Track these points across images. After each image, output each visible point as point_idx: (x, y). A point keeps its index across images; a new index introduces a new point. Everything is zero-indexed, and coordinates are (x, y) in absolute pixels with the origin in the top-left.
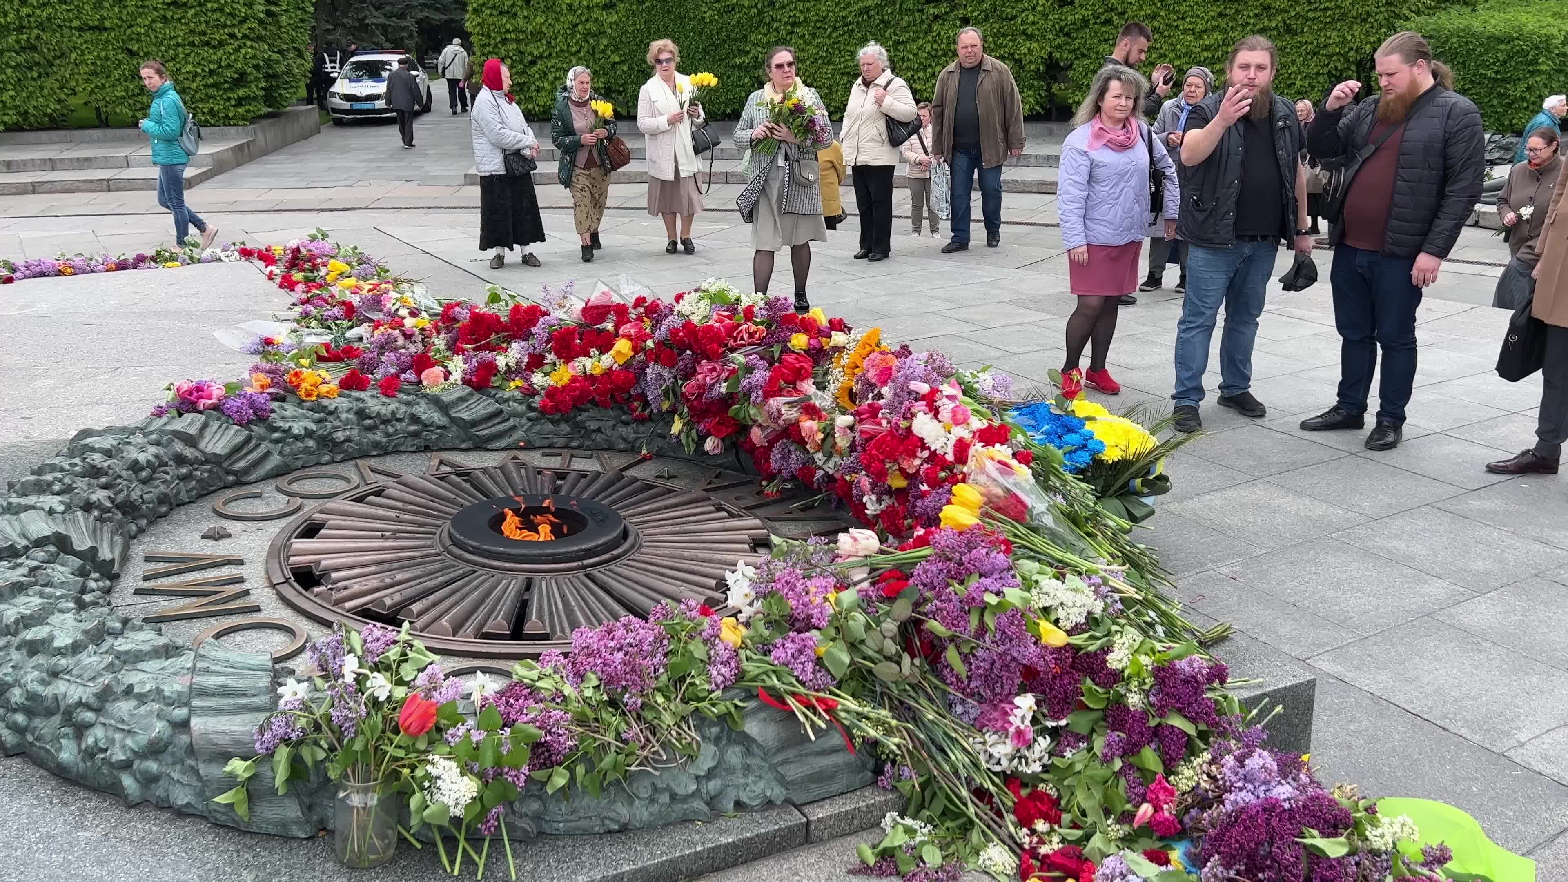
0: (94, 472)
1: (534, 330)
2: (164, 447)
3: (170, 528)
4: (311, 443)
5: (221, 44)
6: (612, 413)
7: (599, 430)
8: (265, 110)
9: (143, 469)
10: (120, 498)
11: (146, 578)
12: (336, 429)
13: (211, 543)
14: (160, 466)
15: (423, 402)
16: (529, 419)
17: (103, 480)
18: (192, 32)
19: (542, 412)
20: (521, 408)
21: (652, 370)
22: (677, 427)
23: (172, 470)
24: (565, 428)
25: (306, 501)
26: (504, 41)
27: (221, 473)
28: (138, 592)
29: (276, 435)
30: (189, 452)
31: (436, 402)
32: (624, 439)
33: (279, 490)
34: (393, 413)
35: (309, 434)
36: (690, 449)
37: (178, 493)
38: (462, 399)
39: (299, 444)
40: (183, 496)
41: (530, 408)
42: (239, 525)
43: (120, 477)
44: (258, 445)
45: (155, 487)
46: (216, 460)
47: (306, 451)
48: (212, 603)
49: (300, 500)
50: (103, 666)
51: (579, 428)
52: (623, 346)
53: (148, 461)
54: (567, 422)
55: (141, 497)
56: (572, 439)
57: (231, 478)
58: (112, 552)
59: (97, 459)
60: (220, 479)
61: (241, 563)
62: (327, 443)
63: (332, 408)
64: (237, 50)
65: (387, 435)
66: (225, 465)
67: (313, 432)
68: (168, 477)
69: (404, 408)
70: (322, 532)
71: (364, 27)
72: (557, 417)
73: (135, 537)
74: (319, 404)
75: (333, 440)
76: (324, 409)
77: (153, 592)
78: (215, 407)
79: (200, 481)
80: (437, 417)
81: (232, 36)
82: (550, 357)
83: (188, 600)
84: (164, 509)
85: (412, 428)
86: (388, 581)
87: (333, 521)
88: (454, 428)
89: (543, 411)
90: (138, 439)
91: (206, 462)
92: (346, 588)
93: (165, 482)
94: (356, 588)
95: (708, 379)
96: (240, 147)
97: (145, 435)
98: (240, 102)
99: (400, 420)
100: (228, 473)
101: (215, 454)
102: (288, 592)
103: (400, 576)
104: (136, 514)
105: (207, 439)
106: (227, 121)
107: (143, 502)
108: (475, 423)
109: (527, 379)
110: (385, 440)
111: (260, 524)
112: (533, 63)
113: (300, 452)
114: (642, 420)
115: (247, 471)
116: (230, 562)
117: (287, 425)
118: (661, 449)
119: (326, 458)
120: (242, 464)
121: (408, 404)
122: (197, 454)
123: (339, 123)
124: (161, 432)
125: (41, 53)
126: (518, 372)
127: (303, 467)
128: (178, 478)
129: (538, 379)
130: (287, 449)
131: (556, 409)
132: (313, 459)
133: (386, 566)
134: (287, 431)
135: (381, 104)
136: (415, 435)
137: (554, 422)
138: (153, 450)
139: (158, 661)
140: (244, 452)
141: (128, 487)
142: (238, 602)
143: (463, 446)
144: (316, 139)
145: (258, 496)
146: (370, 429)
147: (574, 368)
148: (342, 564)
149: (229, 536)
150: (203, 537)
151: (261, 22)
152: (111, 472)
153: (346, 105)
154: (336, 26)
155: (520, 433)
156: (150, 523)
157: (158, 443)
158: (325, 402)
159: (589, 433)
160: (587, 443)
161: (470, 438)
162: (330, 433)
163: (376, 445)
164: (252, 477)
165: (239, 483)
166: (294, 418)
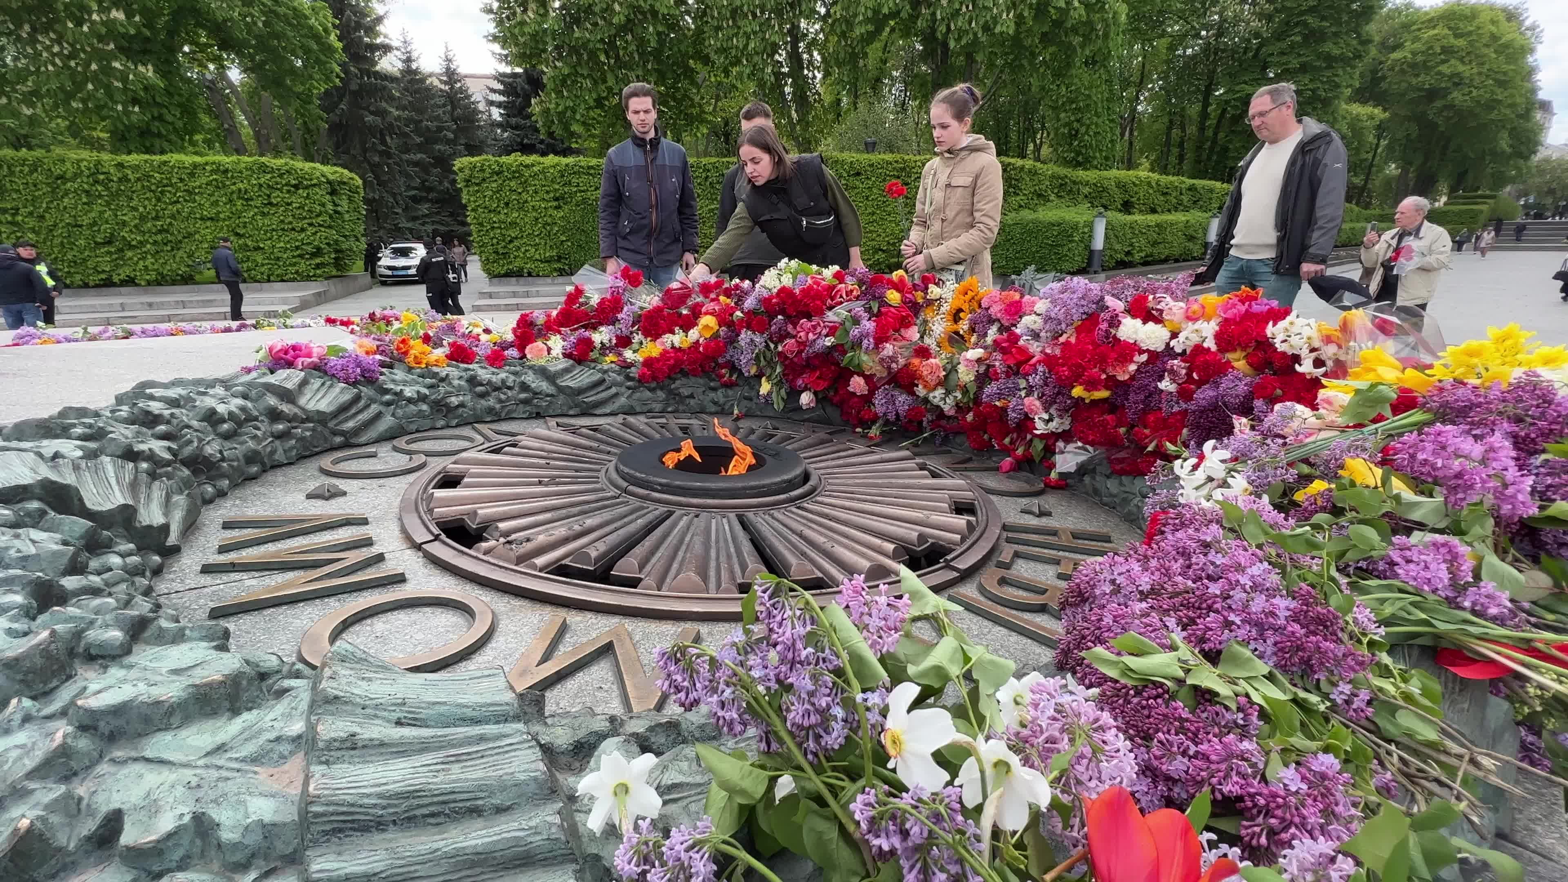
0: (149, 420)
1: (619, 316)
2: (252, 401)
3: (262, 490)
4: (425, 407)
5: (303, 230)
6: (701, 381)
7: (692, 396)
8: (334, 273)
9: (224, 421)
10: (188, 451)
11: (222, 550)
12: (449, 394)
13: (319, 503)
14: (247, 420)
15: (530, 372)
16: (629, 388)
17: (162, 428)
18: (282, 221)
19: (639, 381)
20: (619, 378)
21: (745, 336)
22: (765, 387)
23: (264, 426)
24: (661, 395)
25: (429, 459)
26: (493, 228)
27: (326, 433)
28: (207, 570)
29: (388, 397)
30: (285, 408)
31: (543, 372)
32: (715, 403)
33: (396, 449)
34: (503, 381)
35: (422, 398)
36: (778, 405)
37: (273, 452)
38: (567, 370)
39: (412, 407)
40: (280, 456)
41: (628, 378)
42: (355, 482)
43: (188, 427)
44: (367, 406)
45: (242, 443)
46: (321, 418)
47: (420, 414)
48: (329, 576)
49: (423, 458)
50: (29, 764)
51: (673, 395)
52: (708, 320)
53: (230, 413)
54: (662, 389)
55: (221, 452)
56: (668, 405)
57: (338, 440)
58: (166, 514)
59: (155, 407)
60: (326, 439)
61: (364, 522)
62: (441, 408)
63: (443, 374)
64: (315, 234)
65: (500, 401)
66: (331, 424)
67: (426, 396)
68: (259, 433)
69: (512, 378)
70: (466, 480)
71: (398, 229)
72: (654, 385)
73: (211, 501)
74: (430, 371)
75: (447, 405)
76: (435, 375)
77: (233, 567)
78: (316, 367)
79: (302, 439)
80: (544, 386)
81: (311, 225)
82: (637, 338)
83: (290, 575)
84: (254, 469)
85: (523, 396)
86: (577, 528)
87: (474, 469)
88: (562, 397)
89: (642, 380)
90: (219, 391)
91: (308, 420)
92: (528, 540)
93: (255, 437)
94: (542, 539)
95: (811, 335)
96: (319, 294)
97: (227, 388)
98: (318, 266)
99: (509, 388)
100: (335, 433)
101: (318, 412)
102: (445, 551)
103: (590, 522)
104: (213, 473)
105: (308, 396)
106: (308, 278)
107: (223, 459)
108: (580, 391)
109: (620, 355)
110: (498, 406)
111: (382, 481)
112: (511, 242)
113: (414, 416)
114: (729, 385)
115: (357, 431)
116: (348, 522)
117: (398, 389)
118: (749, 409)
119: (442, 423)
120: (351, 424)
121: (515, 374)
122: (296, 410)
123: (384, 284)
124: (250, 385)
125: (172, 234)
126: (611, 349)
127: (418, 431)
128: (272, 435)
129: (628, 354)
130: (400, 412)
131: (654, 378)
132: (428, 423)
133: (564, 512)
134: (400, 394)
135: (413, 271)
136: (525, 402)
137: (652, 390)
138: (240, 401)
139: (209, 725)
140: (353, 411)
141: (200, 440)
142: (369, 571)
143: (571, 412)
144: (369, 292)
145: (373, 455)
146: (482, 396)
147: (663, 343)
148: (505, 512)
149: (344, 494)
150: (309, 497)
151: (331, 217)
152: (175, 421)
153: (389, 273)
154: (380, 228)
155: (623, 400)
156: (235, 486)
157: (245, 397)
158: (435, 369)
159: (682, 399)
160: (681, 408)
161: (576, 406)
162: (444, 398)
163: (490, 410)
164: (363, 439)
165: (347, 445)
166: (405, 383)
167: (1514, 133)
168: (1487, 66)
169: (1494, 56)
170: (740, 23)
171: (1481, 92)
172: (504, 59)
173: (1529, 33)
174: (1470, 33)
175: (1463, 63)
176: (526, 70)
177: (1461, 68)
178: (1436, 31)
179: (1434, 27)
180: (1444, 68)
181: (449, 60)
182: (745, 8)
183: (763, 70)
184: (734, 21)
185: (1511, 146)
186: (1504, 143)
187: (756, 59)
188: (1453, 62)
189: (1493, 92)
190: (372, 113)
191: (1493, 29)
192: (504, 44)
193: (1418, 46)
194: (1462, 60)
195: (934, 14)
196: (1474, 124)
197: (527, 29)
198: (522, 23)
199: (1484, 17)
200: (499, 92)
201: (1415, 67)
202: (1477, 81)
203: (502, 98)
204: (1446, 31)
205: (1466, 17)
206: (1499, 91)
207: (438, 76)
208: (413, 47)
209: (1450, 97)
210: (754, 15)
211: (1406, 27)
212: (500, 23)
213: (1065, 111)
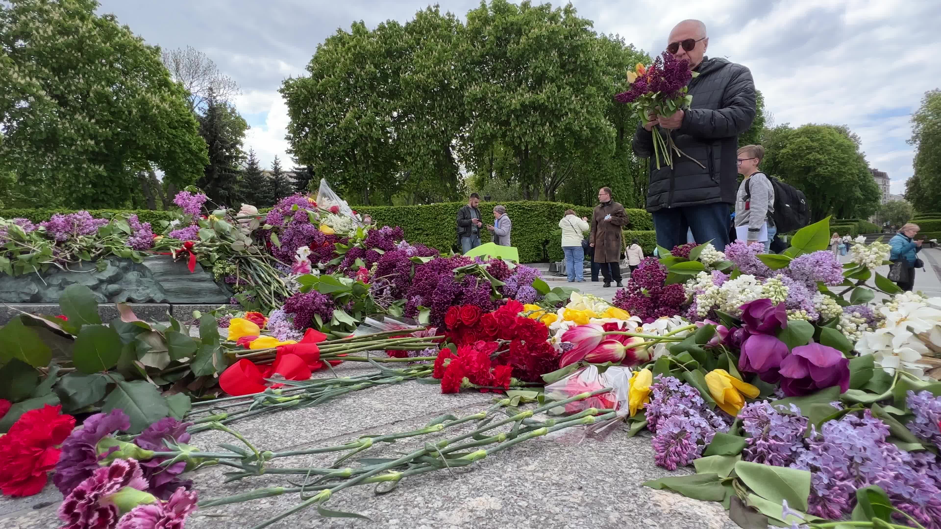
167: (863, 188)
168: (832, 155)
169: (834, 150)
170: (417, 141)
171: (833, 168)
172: (297, 162)
173: (853, 139)
174: (819, 140)
175: (819, 154)
176: (308, 167)
177: (819, 156)
178: (801, 139)
179: (800, 137)
180: (810, 156)
181: (276, 164)
182: (418, 134)
183: (428, 163)
184: (413, 141)
185: (863, 195)
186: (858, 193)
187: (424, 157)
188: (813, 153)
189: (839, 168)
190: (223, 189)
191: (832, 138)
192: (296, 153)
193: (793, 146)
194: (818, 152)
195: (513, 135)
196: (834, 183)
197: (306, 147)
198: (305, 144)
199: (825, 132)
200: (295, 178)
201: (794, 156)
202: (829, 162)
203: (295, 181)
204: (807, 139)
205: (815, 132)
206: (842, 167)
207: (270, 173)
208: (255, 157)
209: (817, 171)
210: (423, 137)
211: (786, 137)
212: (294, 144)
213: (601, 181)
